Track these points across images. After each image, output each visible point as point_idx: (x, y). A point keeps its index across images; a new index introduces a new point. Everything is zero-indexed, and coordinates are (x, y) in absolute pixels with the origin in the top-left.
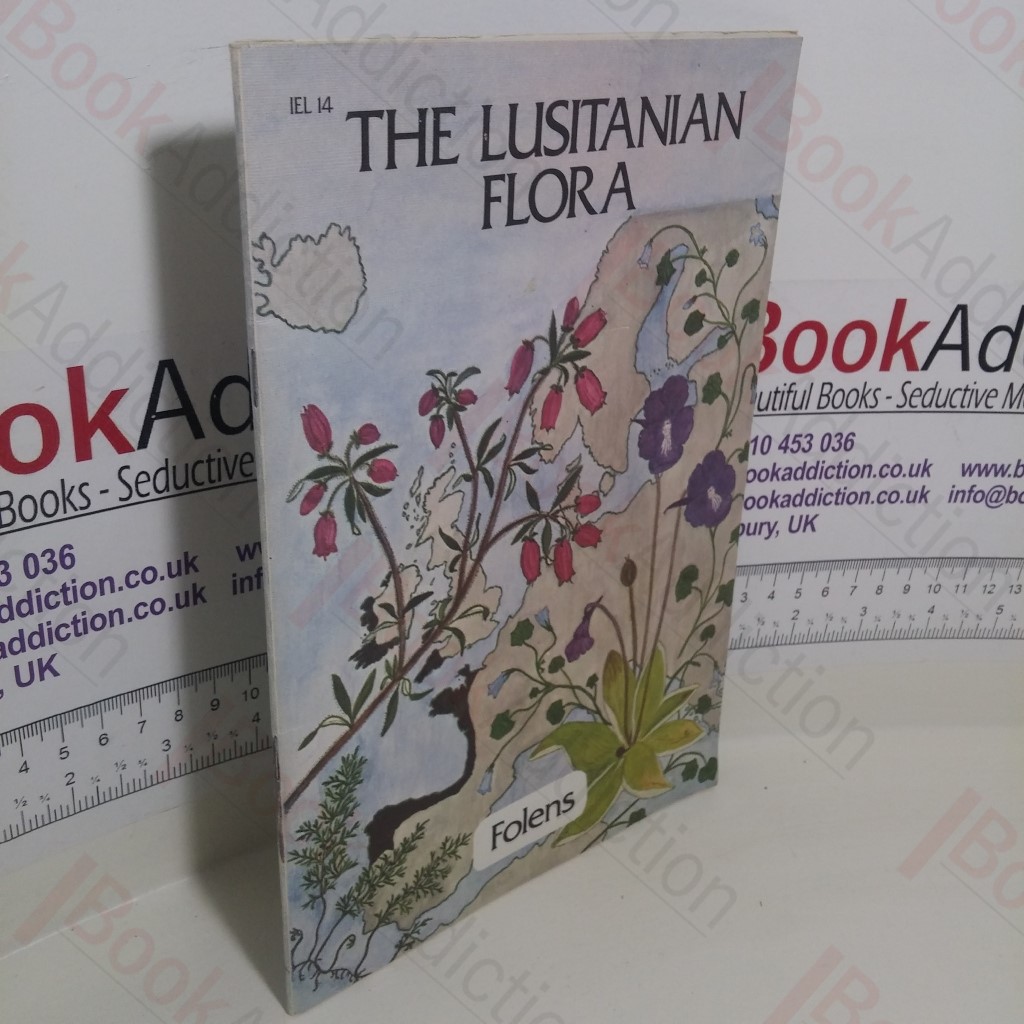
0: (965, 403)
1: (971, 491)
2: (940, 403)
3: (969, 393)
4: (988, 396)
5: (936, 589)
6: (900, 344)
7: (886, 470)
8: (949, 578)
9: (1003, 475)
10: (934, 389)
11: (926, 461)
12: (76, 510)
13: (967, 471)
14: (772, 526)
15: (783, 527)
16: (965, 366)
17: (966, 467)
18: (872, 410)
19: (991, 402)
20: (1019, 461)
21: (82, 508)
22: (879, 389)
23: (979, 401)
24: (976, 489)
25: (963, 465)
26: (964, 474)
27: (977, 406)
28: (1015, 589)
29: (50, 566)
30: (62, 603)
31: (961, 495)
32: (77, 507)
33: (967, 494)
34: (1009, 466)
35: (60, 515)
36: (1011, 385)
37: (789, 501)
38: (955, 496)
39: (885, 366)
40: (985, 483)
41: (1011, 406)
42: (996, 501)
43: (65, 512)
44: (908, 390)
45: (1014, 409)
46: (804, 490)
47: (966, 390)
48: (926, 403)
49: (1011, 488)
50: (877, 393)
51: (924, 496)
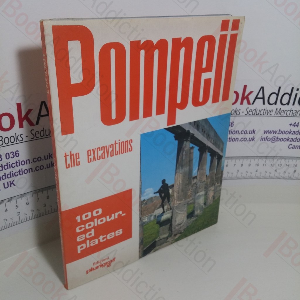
0: (264, 114)
1: (266, 138)
2: (257, 114)
3: (265, 111)
4: (271, 112)
5: (258, 165)
6: (245, 97)
7: (243, 132)
8: (261, 162)
9: (275, 133)
10: (255, 110)
11: (254, 130)
12: (19, 141)
13: (265, 132)
16: (264, 103)
17: (265, 131)
18: (238, 115)
19: (271, 113)
20: (280, 130)
21: (21, 141)
22: (240, 110)
23: (268, 113)
24: (268, 137)
25: (264, 131)
26: (264, 133)
27: (267, 114)
28: (280, 165)
29: (12, 156)
30: (16, 166)
31: (264, 139)
32: (20, 140)
33: (266, 139)
34: (277, 131)
35: (15, 142)
36: (277, 109)
38: (262, 139)
39: (242, 103)
40: (271, 136)
41: (277, 114)
42: (274, 141)
43: (16, 142)
44: (248, 110)
45: (278, 115)
47: (264, 110)
48: (253, 113)
49: (278, 137)
50: (240, 111)
51: (253, 139)
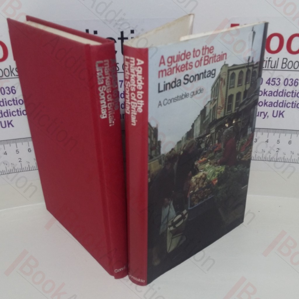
14: (265, 114)
15: (270, 114)
37: (272, 104)
46: (278, 101)
